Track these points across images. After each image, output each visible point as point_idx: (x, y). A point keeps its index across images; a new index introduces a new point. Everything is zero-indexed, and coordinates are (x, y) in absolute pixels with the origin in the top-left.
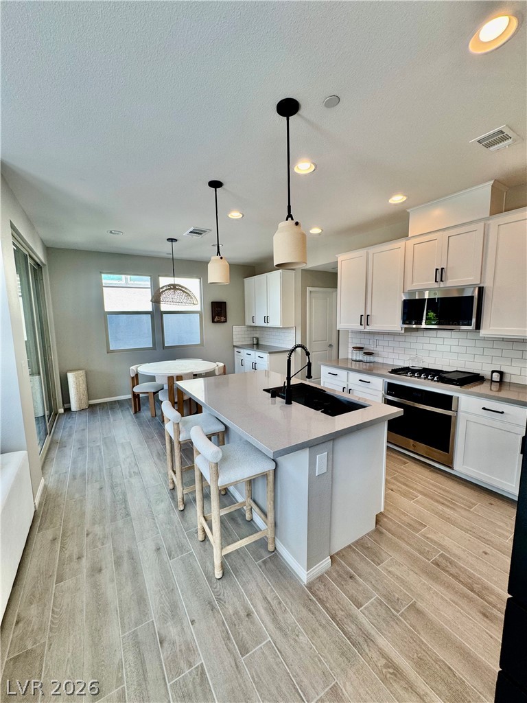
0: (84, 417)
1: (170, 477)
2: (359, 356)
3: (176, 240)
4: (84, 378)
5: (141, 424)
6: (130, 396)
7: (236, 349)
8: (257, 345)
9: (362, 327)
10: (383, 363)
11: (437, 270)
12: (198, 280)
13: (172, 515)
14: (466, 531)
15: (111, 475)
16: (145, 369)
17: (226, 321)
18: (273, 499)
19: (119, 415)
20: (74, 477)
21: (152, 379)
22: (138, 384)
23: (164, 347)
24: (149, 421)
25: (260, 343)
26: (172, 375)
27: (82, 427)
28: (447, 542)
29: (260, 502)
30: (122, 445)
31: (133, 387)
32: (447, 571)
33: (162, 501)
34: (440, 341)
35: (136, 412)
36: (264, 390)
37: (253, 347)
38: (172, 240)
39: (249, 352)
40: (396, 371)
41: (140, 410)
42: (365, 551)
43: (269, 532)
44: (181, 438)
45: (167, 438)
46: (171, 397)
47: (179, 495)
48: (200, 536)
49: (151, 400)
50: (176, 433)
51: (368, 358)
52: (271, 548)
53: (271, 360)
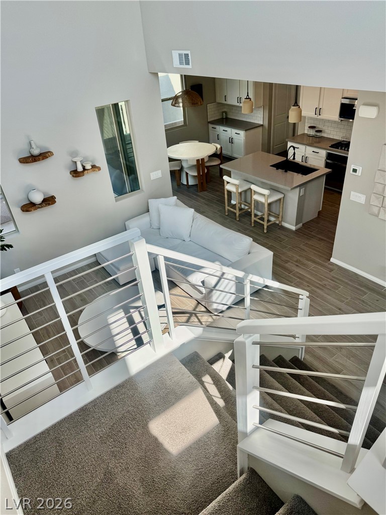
1: (227, 210)
7: (211, 126)
9: (316, 116)
10: (327, 137)
25: (229, 117)
26: (198, 158)
36: (270, 166)
37: (225, 123)
39: (225, 128)
40: (334, 146)
43: (280, 219)
44: (240, 191)
45: (226, 193)
46: (199, 173)
47: (237, 215)
48: (253, 225)
49: (177, 175)
50: (237, 189)
51: (318, 134)
52: (280, 225)
53: (246, 136)
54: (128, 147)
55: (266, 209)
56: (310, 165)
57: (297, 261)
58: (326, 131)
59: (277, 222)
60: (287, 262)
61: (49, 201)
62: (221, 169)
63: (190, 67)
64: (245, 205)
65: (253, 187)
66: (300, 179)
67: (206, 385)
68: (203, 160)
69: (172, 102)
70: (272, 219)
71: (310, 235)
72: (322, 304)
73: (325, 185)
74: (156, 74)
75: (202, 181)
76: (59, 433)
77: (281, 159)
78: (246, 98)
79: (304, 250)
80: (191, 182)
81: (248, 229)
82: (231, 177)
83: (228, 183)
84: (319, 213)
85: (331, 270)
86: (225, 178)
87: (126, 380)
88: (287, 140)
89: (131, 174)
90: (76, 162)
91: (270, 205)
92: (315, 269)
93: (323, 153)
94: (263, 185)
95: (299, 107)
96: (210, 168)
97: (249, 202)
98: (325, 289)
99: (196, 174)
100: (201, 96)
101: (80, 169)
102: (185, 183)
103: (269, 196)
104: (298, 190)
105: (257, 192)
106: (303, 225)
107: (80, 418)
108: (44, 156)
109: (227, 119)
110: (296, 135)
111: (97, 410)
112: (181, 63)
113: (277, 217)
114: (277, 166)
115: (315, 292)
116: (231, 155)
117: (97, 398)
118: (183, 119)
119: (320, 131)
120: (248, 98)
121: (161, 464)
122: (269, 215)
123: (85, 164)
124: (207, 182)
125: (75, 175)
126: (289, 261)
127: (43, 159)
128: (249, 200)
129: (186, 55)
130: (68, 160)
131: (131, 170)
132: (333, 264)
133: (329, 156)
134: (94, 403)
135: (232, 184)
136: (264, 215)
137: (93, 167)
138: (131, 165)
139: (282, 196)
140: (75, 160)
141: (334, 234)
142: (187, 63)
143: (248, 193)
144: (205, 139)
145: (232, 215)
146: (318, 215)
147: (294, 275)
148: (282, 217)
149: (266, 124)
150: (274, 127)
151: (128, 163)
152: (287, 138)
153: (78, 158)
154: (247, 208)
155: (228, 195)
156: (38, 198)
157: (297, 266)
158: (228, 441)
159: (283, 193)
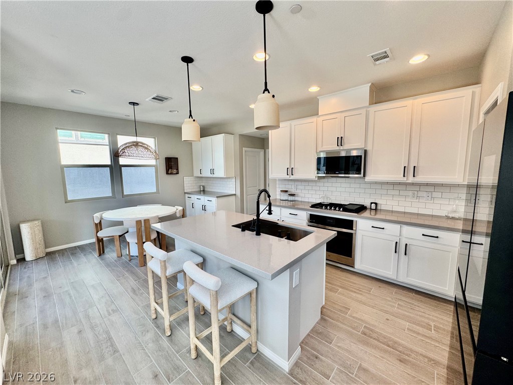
0: (44, 265)
1: (153, 309)
2: (285, 197)
3: (138, 104)
4: (40, 228)
5: (108, 265)
6: (94, 240)
7: (187, 195)
8: (203, 191)
9: (288, 176)
10: (301, 201)
11: (338, 138)
12: (153, 139)
13: (160, 342)
14: (373, 307)
15: (87, 317)
16: (110, 215)
17: (178, 173)
18: (255, 311)
19: (83, 259)
20: (45, 327)
21: (120, 223)
22: (101, 229)
23: (123, 196)
24: (115, 261)
25: (206, 189)
26: (140, 219)
27: (43, 275)
28: (366, 317)
29: (240, 315)
30: (93, 286)
31: (97, 233)
32: (371, 337)
33: (148, 331)
34: (339, 185)
35: (100, 255)
36: (233, 226)
37: (201, 193)
38: (134, 104)
39: (199, 197)
40: (314, 206)
41: (103, 252)
42: (319, 335)
43: (254, 338)
47: (166, 323)
48: (193, 356)
49: (117, 242)
50: (163, 269)
51: (292, 197)
52: (254, 350)
53: (218, 202)
58: (299, 194)
84: (322, 310)
93: (303, 215)
94: (220, 263)
105: (195, 282)
106: (301, 348)
119: (293, 195)
133: (311, 218)
135: (156, 259)
139: (255, 285)
146: (321, 314)
149: (238, 193)
150: (246, 197)
159: (255, 280)
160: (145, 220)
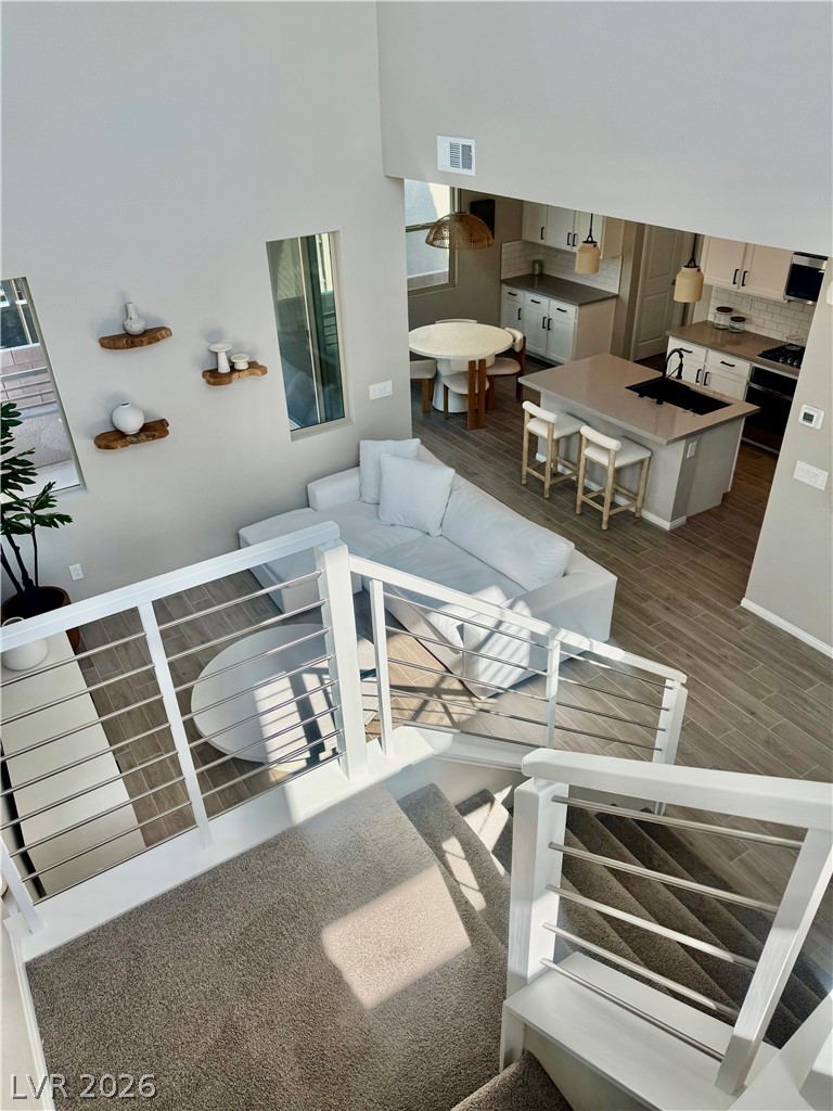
2: (724, 320)
7: (506, 289)
8: (542, 280)
9: (735, 286)
10: (756, 334)
26: (473, 359)
36: (627, 388)
37: (536, 285)
39: (536, 297)
40: (769, 353)
43: (639, 503)
44: (555, 436)
45: (526, 438)
46: (471, 388)
47: (547, 486)
48: (578, 511)
49: (425, 390)
50: (551, 432)
51: (737, 325)
52: (637, 515)
53: (580, 317)
54: (327, 322)
55: (610, 480)
56: (714, 392)
57: (668, 599)
58: (754, 319)
59: (633, 510)
60: (645, 598)
61: (154, 429)
62: (520, 386)
63: (472, 172)
64: (565, 466)
65: (586, 431)
66: (688, 421)
67: (450, 859)
68: (482, 362)
69: (428, 237)
70: (622, 501)
71: (702, 545)
72: (714, 698)
73: (743, 435)
74: (399, 182)
75: (477, 407)
76: (136, 933)
77: (651, 374)
78: (587, 242)
79: (685, 576)
80: (454, 406)
81: (566, 519)
82: (539, 406)
83: (532, 416)
84: (725, 496)
85: (741, 626)
86: (528, 406)
87: (284, 833)
88: (667, 333)
89: (329, 382)
90: (217, 353)
91: (618, 471)
92: (705, 620)
93: (744, 368)
94: (608, 430)
95: (699, 270)
96: (496, 380)
97: (575, 461)
98: (723, 667)
99: (465, 391)
100: (492, 228)
101: (224, 368)
102: (441, 407)
103: (618, 453)
104: (682, 444)
105: (593, 443)
106: (688, 519)
107: (182, 903)
108: (152, 335)
109: (541, 275)
110: (688, 323)
111: (217, 891)
112: (454, 163)
113: (633, 497)
114: (643, 390)
115: (704, 670)
116: (543, 355)
117: (222, 866)
118: (447, 270)
119: (741, 320)
120: (590, 241)
121: (342, 1022)
122: (615, 492)
123: (235, 358)
124: (486, 408)
125: (212, 380)
126: (650, 598)
127: (150, 343)
128: (574, 457)
129: (467, 149)
130: (200, 347)
131: (330, 373)
132: (746, 612)
133: (757, 375)
134: (214, 875)
135: (540, 419)
136: (604, 491)
137: (252, 365)
138: (330, 360)
139: (648, 454)
140: (215, 348)
141: (754, 545)
142: (467, 165)
143: (575, 441)
144: (492, 317)
145: (535, 485)
146: (723, 500)
147: (658, 628)
148: (644, 500)
149: (626, 295)
150: (642, 301)
151: (323, 355)
152: (669, 327)
153: (222, 346)
154: (568, 472)
155: (530, 441)
156: (131, 422)
157: (668, 609)
158: (486, 987)
159: (649, 449)
160: (480, 361)
